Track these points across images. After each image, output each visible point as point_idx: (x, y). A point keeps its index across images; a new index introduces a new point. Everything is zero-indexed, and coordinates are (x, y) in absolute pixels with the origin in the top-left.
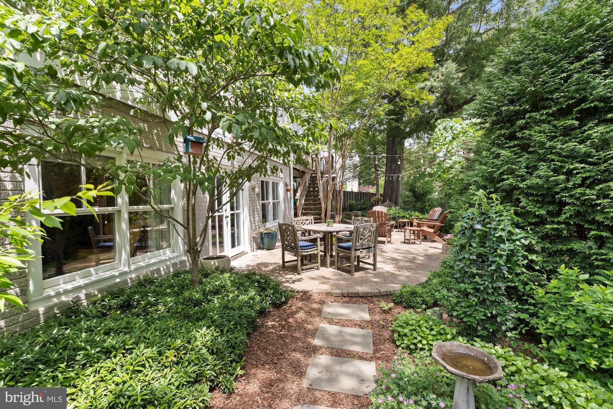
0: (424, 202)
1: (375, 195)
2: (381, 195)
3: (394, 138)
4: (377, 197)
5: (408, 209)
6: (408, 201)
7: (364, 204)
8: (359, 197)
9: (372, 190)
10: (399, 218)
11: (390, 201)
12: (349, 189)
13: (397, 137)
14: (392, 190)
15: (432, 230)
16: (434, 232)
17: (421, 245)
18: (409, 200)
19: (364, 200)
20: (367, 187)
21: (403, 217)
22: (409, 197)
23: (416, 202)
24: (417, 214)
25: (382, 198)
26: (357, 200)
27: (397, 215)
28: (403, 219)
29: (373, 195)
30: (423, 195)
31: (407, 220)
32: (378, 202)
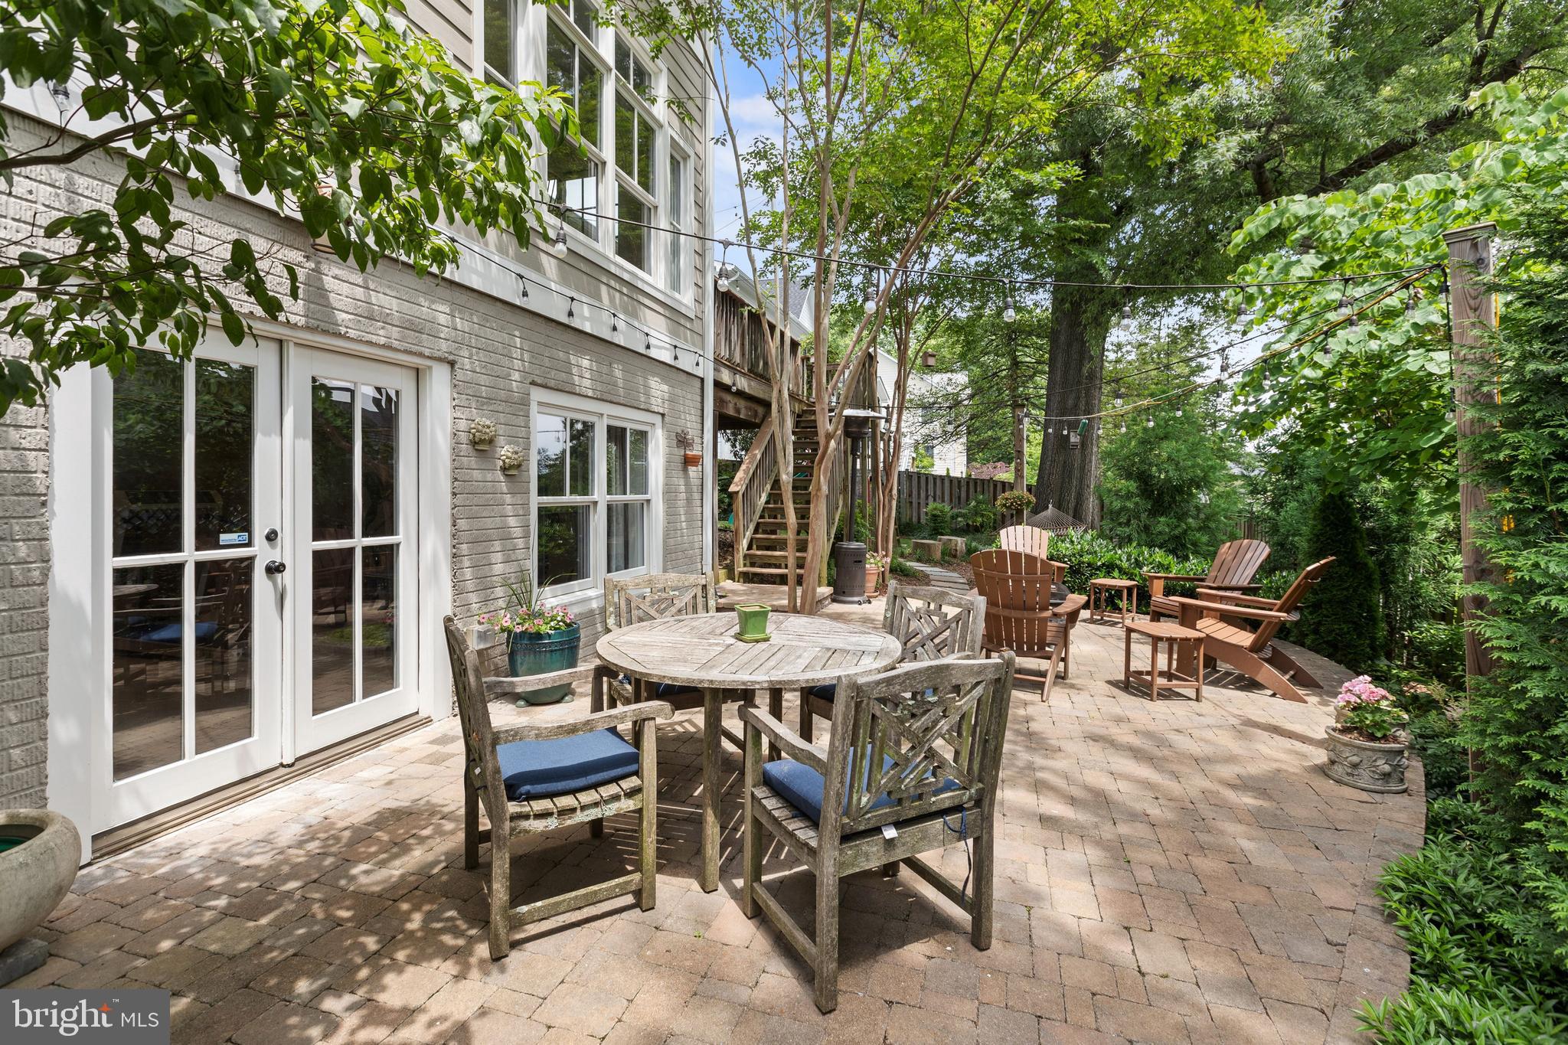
0: (1182, 517)
1: (1012, 487)
2: (1029, 489)
3: (1076, 306)
4: (1016, 493)
5: (1127, 540)
6: (1123, 509)
7: (976, 514)
8: (963, 495)
9: (1006, 475)
10: (1095, 569)
11: (1059, 506)
12: (939, 470)
13: (1087, 301)
14: (1067, 471)
15: (1244, 638)
16: (1256, 648)
17: (1204, 706)
18: (1130, 505)
19: (979, 502)
20: (990, 465)
21: (1109, 568)
22: (1129, 496)
23: (1154, 513)
24: (1159, 556)
25: (1033, 500)
26: (956, 501)
27: (1086, 558)
28: (1108, 574)
29: (1005, 486)
30: (1179, 490)
31: (1126, 583)
32: (1020, 512)
